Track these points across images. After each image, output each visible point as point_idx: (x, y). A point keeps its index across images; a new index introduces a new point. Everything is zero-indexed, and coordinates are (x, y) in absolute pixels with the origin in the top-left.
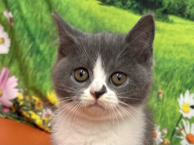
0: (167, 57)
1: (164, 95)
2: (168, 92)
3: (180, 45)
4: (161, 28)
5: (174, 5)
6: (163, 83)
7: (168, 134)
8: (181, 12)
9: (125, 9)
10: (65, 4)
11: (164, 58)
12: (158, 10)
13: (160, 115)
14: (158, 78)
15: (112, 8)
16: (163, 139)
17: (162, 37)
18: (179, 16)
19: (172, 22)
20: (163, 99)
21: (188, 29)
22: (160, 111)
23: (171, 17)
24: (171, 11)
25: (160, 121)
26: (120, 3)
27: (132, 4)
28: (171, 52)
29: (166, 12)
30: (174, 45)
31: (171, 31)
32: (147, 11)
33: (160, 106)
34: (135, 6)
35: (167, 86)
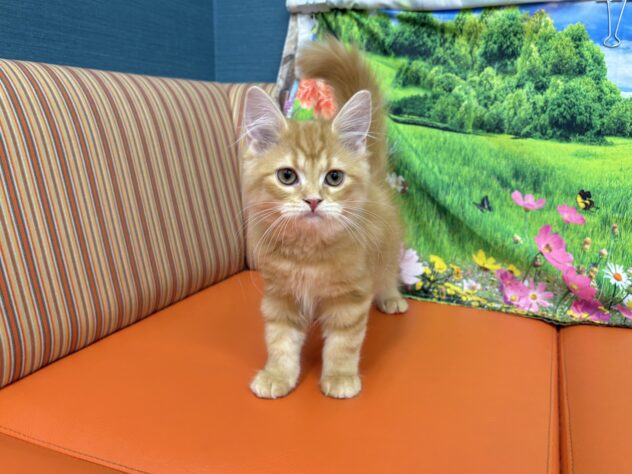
0: (614, 185)
1: (620, 230)
2: (625, 226)
4: (598, 153)
6: (617, 215)
9: (546, 139)
10: (469, 148)
11: (611, 187)
12: (589, 133)
13: (621, 253)
15: (529, 140)
17: (603, 164)
19: (612, 144)
20: (620, 234)
22: (619, 248)
23: (609, 139)
24: (608, 132)
25: (622, 261)
26: (538, 134)
27: (555, 132)
28: (618, 178)
29: (599, 134)
30: (621, 170)
31: (613, 154)
32: (575, 136)
33: (618, 243)
34: (558, 133)
35: (623, 218)
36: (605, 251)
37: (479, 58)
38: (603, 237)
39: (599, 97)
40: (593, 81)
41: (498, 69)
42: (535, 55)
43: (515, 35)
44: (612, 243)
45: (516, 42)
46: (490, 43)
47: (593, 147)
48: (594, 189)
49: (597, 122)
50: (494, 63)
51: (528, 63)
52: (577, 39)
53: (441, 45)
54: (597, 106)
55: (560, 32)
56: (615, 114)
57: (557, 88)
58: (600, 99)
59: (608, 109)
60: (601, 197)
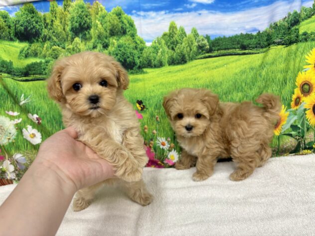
0: (152, 95)
1: (160, 118)
2: (162, 116)
3: (157, 85)
4: (141, 78)
5: (143, 62)
6: (157, 111)
7: (171, 141)
8: (149, 65)
11: (151, 96)
12: (134, 68)
13: (163, 130)
14: (153, 109)
16: (170, 144)
17: (144, 84)
18: (149, 68)
19: (146, 73)
20: (160, 120)
21: (158, 74)
22: (161, 128)
23: (145, 70)
24: (144, 66)
25: (164, 135)
28: (153, 91)
29: (140, 68)
30: (154, 86)
31: (148, 78)
33: (160, 126)
35: (160, 112)
36: (155, 131)
37: (70, 33)
38: (153, 124)
39: (136, 47)
40: (131, 38)
41: (82, 38)
42: (100, 26)
43: (86, 17)
44: (158, 126)
45: (88, 21)
46: (74, 23)
47: (138, 75)
48: (143, 99)
49: (138, 61)
50: (79, 34)
51: (97, 31)
52: (119, 15)
53: (45, 28)
54: (135, 52)
55: (109, 13)
56: (145, 55)
57: (114, 45)
58: (136, 48)
59: (141, 53)
60: (147, 102)
